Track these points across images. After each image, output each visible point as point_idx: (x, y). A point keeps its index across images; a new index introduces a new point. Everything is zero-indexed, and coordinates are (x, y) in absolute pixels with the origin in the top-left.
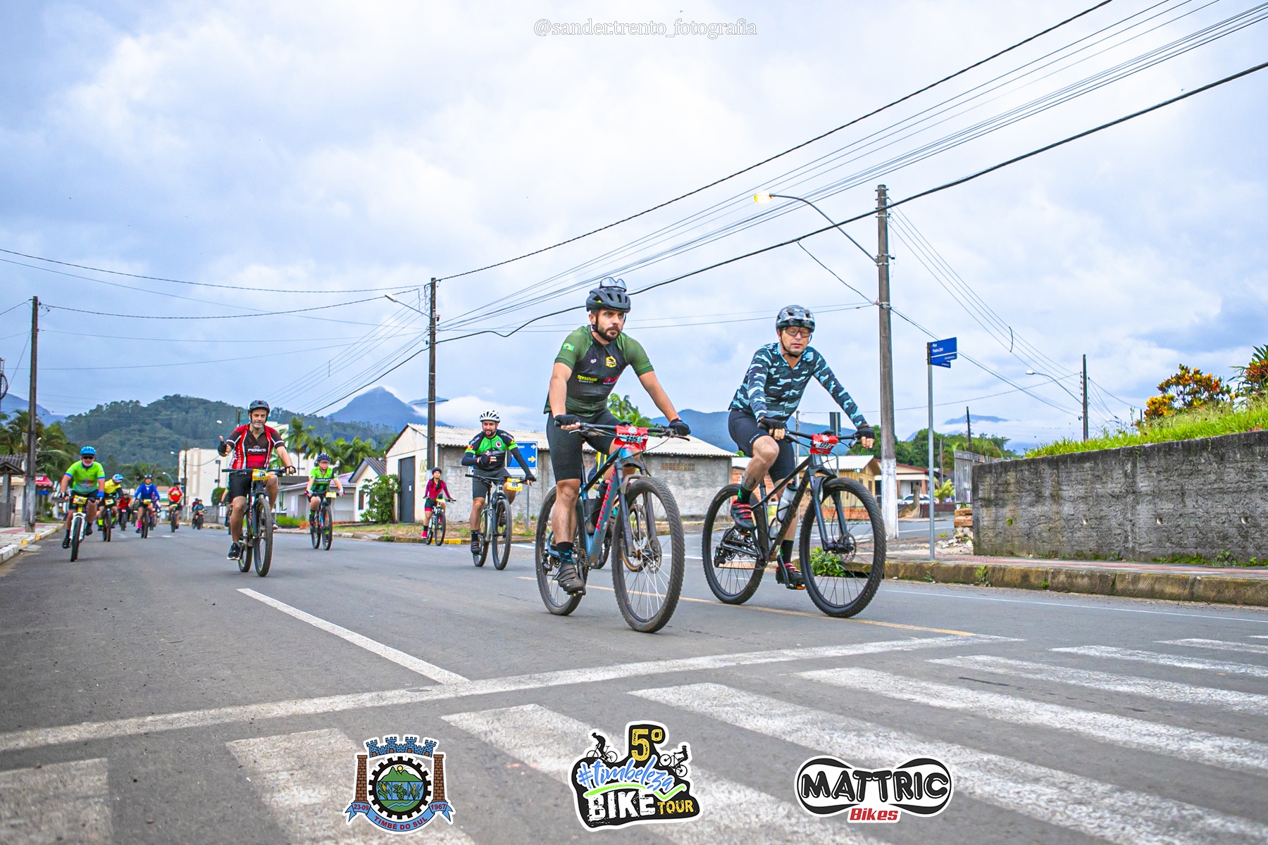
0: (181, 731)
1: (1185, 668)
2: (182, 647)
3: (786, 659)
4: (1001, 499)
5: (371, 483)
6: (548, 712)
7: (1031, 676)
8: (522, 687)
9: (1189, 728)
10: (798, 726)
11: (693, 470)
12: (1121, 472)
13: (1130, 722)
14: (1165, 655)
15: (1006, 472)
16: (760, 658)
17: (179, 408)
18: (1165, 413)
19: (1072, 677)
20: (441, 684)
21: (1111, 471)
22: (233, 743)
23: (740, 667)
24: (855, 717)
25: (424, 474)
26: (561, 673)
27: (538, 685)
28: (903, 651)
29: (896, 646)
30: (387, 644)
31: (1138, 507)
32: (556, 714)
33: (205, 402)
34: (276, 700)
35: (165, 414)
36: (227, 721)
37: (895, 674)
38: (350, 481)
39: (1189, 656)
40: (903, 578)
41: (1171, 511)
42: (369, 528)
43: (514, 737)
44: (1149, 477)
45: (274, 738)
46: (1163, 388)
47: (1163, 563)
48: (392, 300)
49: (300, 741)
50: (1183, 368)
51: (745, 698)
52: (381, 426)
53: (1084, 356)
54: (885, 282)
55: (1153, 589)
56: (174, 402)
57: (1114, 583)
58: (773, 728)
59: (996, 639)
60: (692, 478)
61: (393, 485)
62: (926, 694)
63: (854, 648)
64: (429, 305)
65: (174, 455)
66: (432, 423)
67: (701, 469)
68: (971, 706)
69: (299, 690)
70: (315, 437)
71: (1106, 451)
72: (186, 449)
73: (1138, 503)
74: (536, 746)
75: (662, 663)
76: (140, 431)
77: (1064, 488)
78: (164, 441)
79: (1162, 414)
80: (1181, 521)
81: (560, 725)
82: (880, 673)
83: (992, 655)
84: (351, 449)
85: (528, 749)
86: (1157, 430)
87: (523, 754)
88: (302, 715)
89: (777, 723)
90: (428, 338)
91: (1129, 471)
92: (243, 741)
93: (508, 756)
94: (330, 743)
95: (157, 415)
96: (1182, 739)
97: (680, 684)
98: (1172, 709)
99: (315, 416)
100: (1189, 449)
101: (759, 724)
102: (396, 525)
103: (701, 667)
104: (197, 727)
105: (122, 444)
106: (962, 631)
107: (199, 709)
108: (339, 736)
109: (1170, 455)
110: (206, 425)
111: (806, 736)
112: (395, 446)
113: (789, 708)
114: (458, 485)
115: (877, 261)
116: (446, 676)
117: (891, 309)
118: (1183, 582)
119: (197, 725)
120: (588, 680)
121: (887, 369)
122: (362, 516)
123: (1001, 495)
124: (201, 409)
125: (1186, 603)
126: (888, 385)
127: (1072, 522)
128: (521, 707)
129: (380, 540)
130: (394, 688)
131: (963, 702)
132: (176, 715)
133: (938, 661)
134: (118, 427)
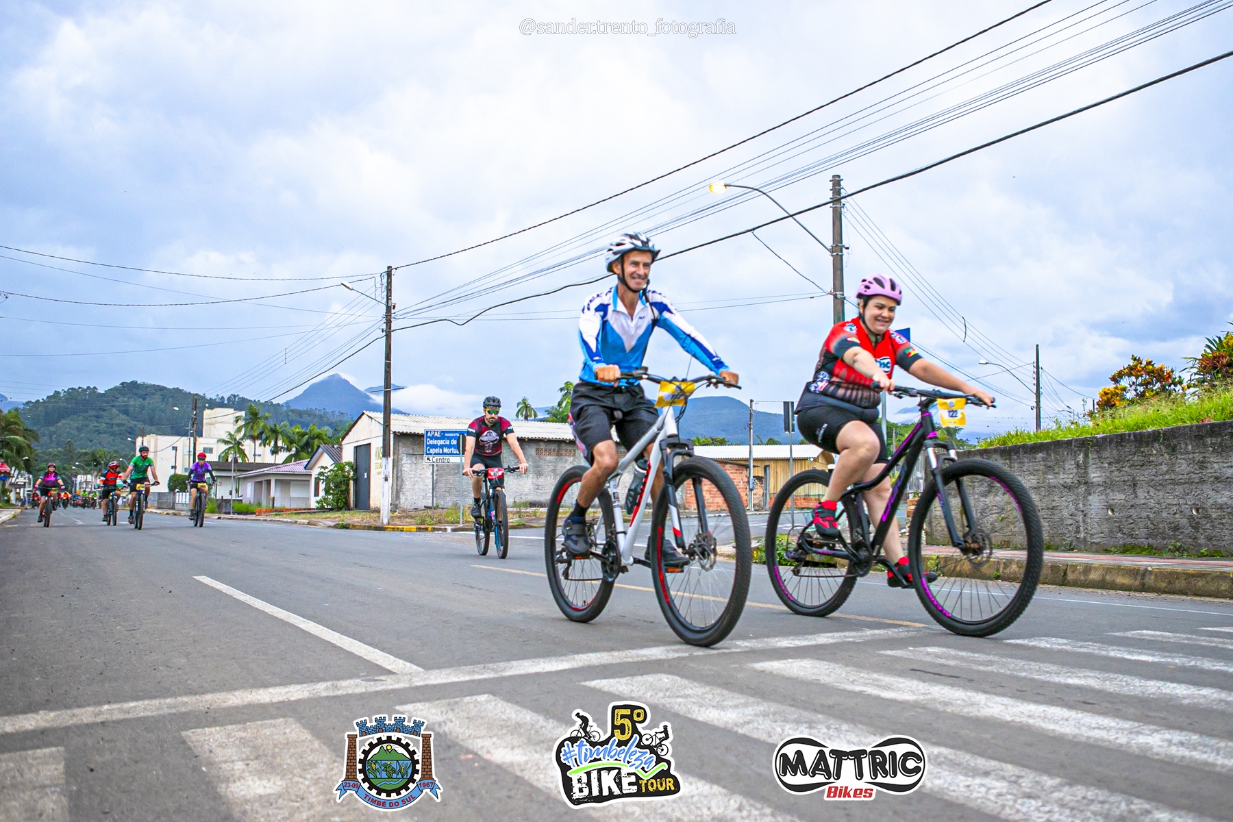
0: (138, 719)
1: (1135, 660)
2: (138, 635)
3: (739, 650)
5: (327, 471)
6: (502, 702)
7: (982, 668)
8: (477, 677)
9: (1138, 721)
10: (750, 718)
12: (1073, 462)
13: (1080, 715)
14: (1115, 648)
17: (136, 394)
18: (1117, 403)
19: (1022, 669)
20: (394, 673)
21: (1063, 461)
22: (189, 733)
23: (693, 658)
24: (805, 709)
25: (380, 461)
26: (514, 663)
27: (492, 675)
28: (854, 643)
29: (848, 637)
30: (342, 633)
31: (1090, 498)
32: (509, 704)
33: (162, 389)
34: (232, 688)
35: (122, 400)
36: (183, 710)
37: (847, 665)
38: (305, 468)
39: (1139, 648)
41: (1123, 502)
42: (324, 515)
43: (468, 728)
44: (1102, 468)
45: (230, 727)
46: (1116, 379)
47: (1114, 553)
48: (348, 288)
49: (255, 731)
50: (1135, 359)
51: (697, 689)
52: (337, 413)
53: (1037, 346)
54: (839, 272)
55: (1103, 580)
56: (131, 388)
57: (1065, 573)
58: (725, 719)
61: (348, 472)
62: (877, 686)
63: (806, 639)
64: (385, 293)
65: (131, 442)
66: (387, 410)
68: (922, 697)
69: (255, 679)
70: (271, 424)
71: (1058, 441)
72: (143, 436)
73: (1090, 494)
74: (490, 737)
75: (616, 654)
76: (97, 417)
78: (121, 428)
79: (1114, 405)
80: (1133, 512)
81: (513, 716)
82: (832, 665)
83: (944, 647)
84: (307, 436)
85: (481, 740)
86: (1109, 421)
87: (478, 745)
88: (257, 705)
89: (729, 714)
90: (384, 326)
91: (1081, 462)
92: (199, 730)
93: (462, 747)
94: (285, 733)
95: (113, 401)
96: (1131, 733)
97: (633, 675)
98: (1121, 701)
99: (272, 403)
100: (1141, 440)
101: (711, 716)
102: (352, 512)
103: (654, 658)
104: (153, 717)
105: (79, 430)
106: (915, 621)
107: (155, 697)
108: (294, 726)
109: (1122, 446)
110: (164, 411)
111: (757, 728)
112: (350, 433)
113: (741, 699)
114: (413, 472)
115: (832, 251)
116: (401, 666)
117: (845, 298)
118: (1134, 572)
119: (154, 714)
120: (541, 670)
122: (317, 502)
124: (158, 397)
125: (1137, 594)
128: (475, 697)
129: (335, 527)
130: (349, 678)
131: (915, 694)
132: (132, 704)
133: (889, 652)
134: (75, 413)
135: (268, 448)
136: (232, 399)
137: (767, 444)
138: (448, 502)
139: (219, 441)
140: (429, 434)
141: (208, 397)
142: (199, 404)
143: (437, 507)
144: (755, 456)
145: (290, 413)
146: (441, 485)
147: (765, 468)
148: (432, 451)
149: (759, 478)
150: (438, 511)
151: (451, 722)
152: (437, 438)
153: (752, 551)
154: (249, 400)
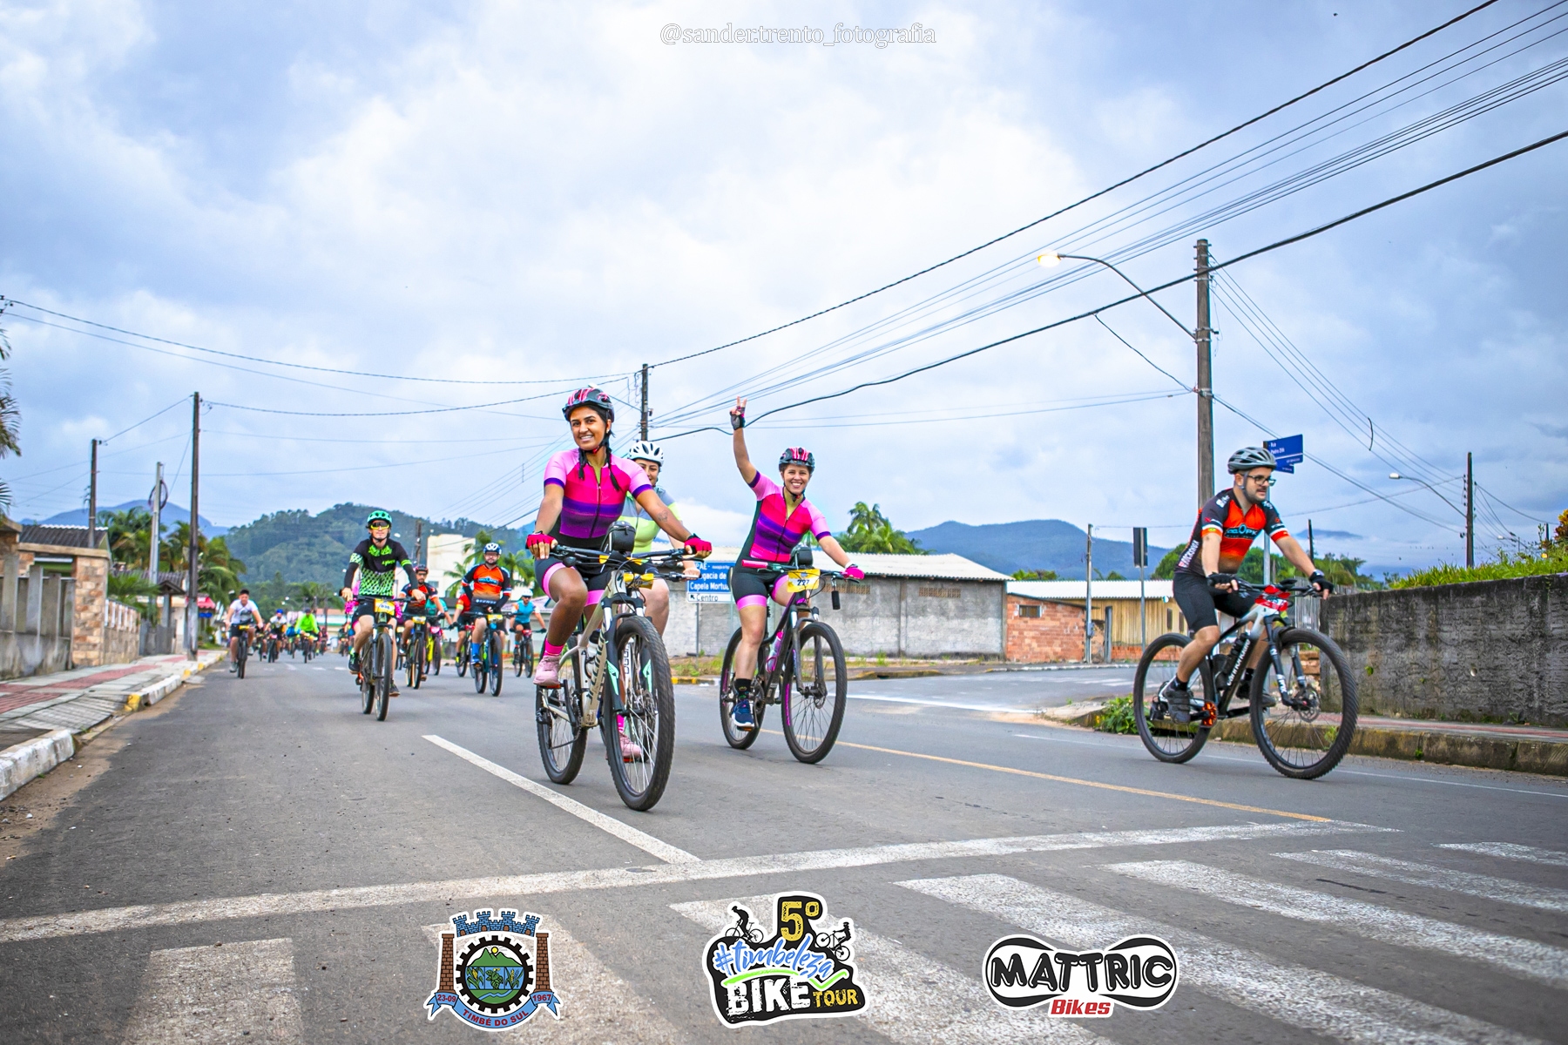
0: (372, 909)
2: (365, 806)
3: (1090, 846)
4: (1359, 641)
7: (1413, 881)
11: (959, 596)
12: (1524, 609)
15: (1366, 607)
16: (1056, 843)
19: (1470, 885)
20: (666, 863)
21: (1511, 608)
22: (429, 928)
23: (1032, 855)
28: (1239, 841)
29: (1230, 833)
31: (1548, 655)
34: (476, 876)
35: (336, 525)
36: (422, 899)
37: (1232, 871)
40: (1228, 739)
44: (1565, 616)
53: (1470, 454)
54: (1205, 363)
56: (346, 511)
57: (1514, 754)
58: (1080, 937)
59: (1362, 828)
60: (957, 607)
62: (1275, 900)
63: (1179, 835)
64: (640, 397)
67: (968, 596)
68: (1336, 919)
69: (502, 864)
71: (1504, 581)
73: (1548, 651)
75: (934, 846)
76: (309, 544)
77: (1445, 628)
78: (335, 557)
82: (1213, 870)
83: (1359, 851)
88: (507, 896)
89: (1084, 930)
91: (1536, 608)
95: (327, 526)
97: (958, 875)
103: (982, 853)
104: (389, 906)
105: (289, 559)
106: (1315, 815)
107: (389, 883)
115: (1196, 336)
116: (672, 853)
117: (1212, 396)
119: (389, 903)
120: (846, 864)
121: (1207, 474)
123: (1359, 636)
127: (1455, 674)
128: (765, 897)
130: (612, 867)
131: (1326, 913)
132: (363, 890)
133: (1287, 855)
134: (284, 540)
136: (461, 524)
137: (1109, 579)
138: (715, 648)
139: (446, 573)
141: (433, 521)
142: (423, 528)
143: (701, 655)
144: (1094, 594)
146: (705, 628)
147: (1107, 610)
148: (697, 586)
149: (1098, 623)
150: (703, 658)
153: (1093, 715)
154: (480, 526)
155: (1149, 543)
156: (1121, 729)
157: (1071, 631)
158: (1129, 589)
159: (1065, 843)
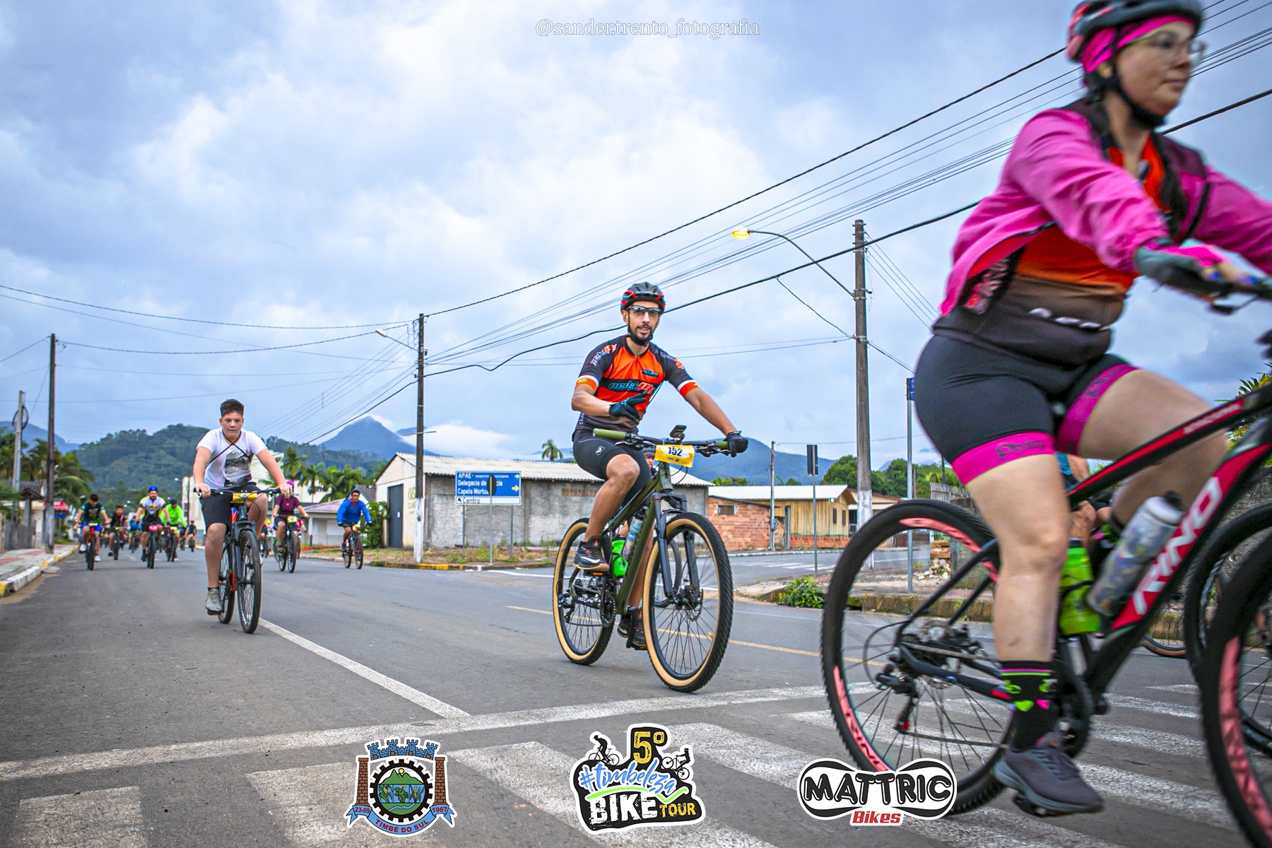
0: (204, 760)
2: (197, 674)
3: (776, 699)
6: (547, 749)
8: (522, 723)
13: (1131, 777)
14: (1158, 703)
16: (750, 697)
17: (183, 437)
20: (442, 718)
22: (253, 775)
23: (731, 707)
25: (412, 501)
26: (558, 709)
27: (536, 722)
30: (388, 675)
32: (556, 752)
34: (289, 731)
35: (169, 442)
36: (245, 751)
40: (881, 611)
43: (519, 776)
45: (291, 770)
48: (382, 335)
49: (315, 775)
51: (739, 740)
52: (370, 454)
54: (862, 316)
56: (179, 431)
58: (770, 772)
61: (382, 511)
64: (417, 340)
65: (178, 482)
66: (420, 452)
69: (310, 721)
70: (308, 465)
74: (541, 786)
75: (655, 701)
76: (147, 458)
78: (168, 468)
81: (562, 765)
84: (342, 477)
85: (533, 789)
87: (528, 794)
88: (314, 748)
89: (773, 767)
90: (417, 372)
92: (262, 773)
93: (514, 796)
94: (342, 777)
95: (161, 443)
97: (674, 724)
98: (1172, 762)
99: (309, 445)
101: (756, 768)
102: (386, 550)
103: (693, 706)
104: (218, 758)
105: (130, 470)
107: (218, 738)
112: (384, 474)
114: (444, 512)
115: (854, 295)
116: (447, 710)
117: (868, 342)
119: (218, 755)
120: (584, 717)
121: (863, 402)
126: (864, 418)
128: (522, 745)
129: (371, 565)
130: (400, 721)
132: (197, 745)
134: (126, 455)
135: (306, 488)
136: (272, 441)
137: (787, 485)
138: (477, 540)
140: (460, 476)
143: (467, 546)
144: (776, 496)
145: (326, 454)
146: (471, 524)
147: (786, 509)
148: (463, 492)
149: (780, 519)
150: (469, 549)
151: (502, 769)
152: (467, 480)
153: (777, 592)
154: (288, 442)
155: (819, 456)
156: (798, 603)
157: (759, 525)
158: (804, 492)
159: (757, 697)
